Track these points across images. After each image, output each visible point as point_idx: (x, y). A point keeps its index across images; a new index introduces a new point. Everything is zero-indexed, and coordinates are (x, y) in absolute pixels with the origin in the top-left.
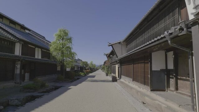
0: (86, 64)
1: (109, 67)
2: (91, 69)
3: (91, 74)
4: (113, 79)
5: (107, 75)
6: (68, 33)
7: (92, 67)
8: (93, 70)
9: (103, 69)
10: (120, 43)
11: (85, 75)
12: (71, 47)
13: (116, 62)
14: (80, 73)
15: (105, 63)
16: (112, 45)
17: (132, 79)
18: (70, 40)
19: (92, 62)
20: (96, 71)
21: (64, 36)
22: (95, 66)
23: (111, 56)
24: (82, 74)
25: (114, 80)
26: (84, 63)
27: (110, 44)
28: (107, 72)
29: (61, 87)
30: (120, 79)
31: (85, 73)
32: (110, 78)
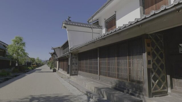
0: (33, 60)
1: (53, 63)
2: (37, 64)
3: (37, 68)
4: (53, 70)
5: (51, 68)
6: (23, 40)
7: (38, 63)
8: (39, 65)
9: (48, 64)
10: (59, 48)
11: (33, 69)
12: (24, 49)
13: (56, 60)
14: (29, 67)
15: (50, 59)
16: (54, 49)
17: (62, 70)
18: (24, 44)
19: (38, 58)
20: (42, 65)
21: (19, 42)
22: (41, 61)
23: (54, 55)
24: (30, 68)
25: (55, 71)
26: (31, 59)
27: (53, 48)
28: (51, 66)
29: (20, 75)
30: (58, 70)
31: (33, 67)
32: (52, 70)
